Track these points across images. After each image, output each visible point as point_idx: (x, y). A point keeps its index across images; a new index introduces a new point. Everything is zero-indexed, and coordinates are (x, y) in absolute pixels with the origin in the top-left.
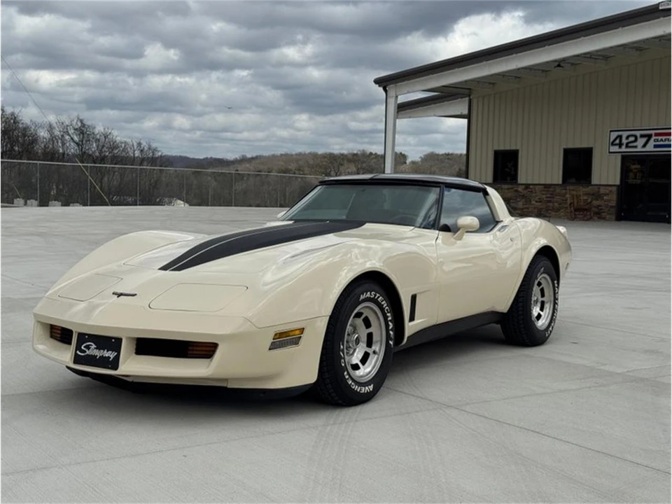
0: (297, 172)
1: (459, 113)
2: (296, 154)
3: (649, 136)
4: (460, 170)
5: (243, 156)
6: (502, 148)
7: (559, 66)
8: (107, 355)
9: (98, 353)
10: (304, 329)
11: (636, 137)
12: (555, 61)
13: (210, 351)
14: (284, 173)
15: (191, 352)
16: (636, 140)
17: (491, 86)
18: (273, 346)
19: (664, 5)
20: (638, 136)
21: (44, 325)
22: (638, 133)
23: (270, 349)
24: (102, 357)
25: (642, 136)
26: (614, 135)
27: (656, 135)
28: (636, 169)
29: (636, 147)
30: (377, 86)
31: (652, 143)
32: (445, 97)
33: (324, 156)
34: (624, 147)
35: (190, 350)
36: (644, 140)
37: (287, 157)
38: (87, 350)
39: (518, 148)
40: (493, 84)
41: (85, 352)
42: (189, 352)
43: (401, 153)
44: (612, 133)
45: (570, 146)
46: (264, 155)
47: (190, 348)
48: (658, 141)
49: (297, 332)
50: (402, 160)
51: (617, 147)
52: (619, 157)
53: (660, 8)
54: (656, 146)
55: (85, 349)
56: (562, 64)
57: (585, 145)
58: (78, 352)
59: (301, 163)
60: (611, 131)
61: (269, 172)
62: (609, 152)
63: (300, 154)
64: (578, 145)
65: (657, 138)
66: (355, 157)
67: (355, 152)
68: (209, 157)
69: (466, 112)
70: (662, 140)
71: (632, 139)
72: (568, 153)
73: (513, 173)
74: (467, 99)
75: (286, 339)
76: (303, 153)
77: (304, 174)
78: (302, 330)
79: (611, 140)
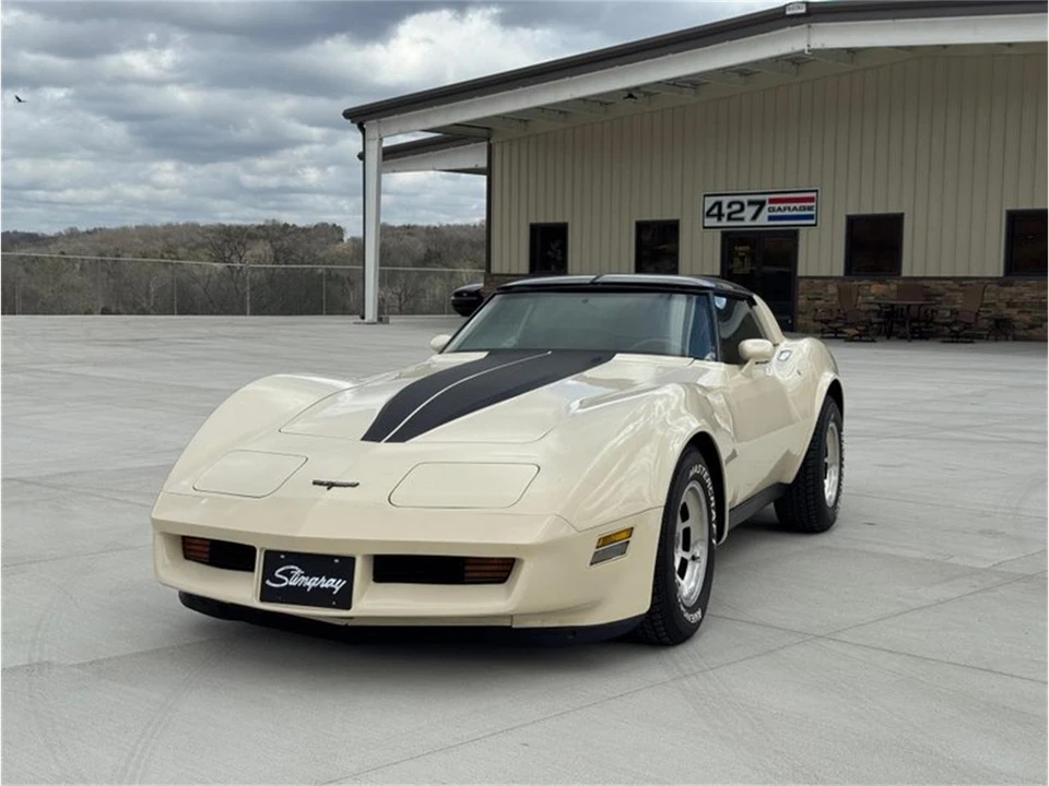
0: (166, 255)
1: (472, 166)
2: (164, 227)
3: (762, 204)
4: (429, 250)
5: (71, 229)
6: (541, 220)
7: (631, 96)
8: (327, 585)
9: (311, 583)
10: (632, 529)
11: (742, 204)
12: (627, 90)
13: (502, 571)
14: (144, 257)
15: (471, 575)
16: (742, 209)
17: (523, 124)
18: (597, 559)
19: (793, 9)
20: (746, 204)
21: (169, 537)
22: (745, 199)
23: (592, 564)
24: (317, 589)
25: (751, 203)
26: (710, 202)
27: (772, 201)
28: (742, 252)
29: (742, 219)
30: (349, 121)
31: (765, 213)
32: (454, 140)
33: (209, 229)
34: (724, 219)
35: (468, 571)
36: (753, 209)
37: (147, 233)
38: (286, 578)
39: (566, 220)
40: (525, 121)
41: (284, 581)
42: (467, 575)
43: (334, 225)
44: (707, 198)
45: (646, 218)
46: (108, 227)
47: (467, 568)
48: (774, 210)
49: (624, 535)
50: (337, 236)
51: (715, 219)
52: (718, 234)
53: (788, 13)
54: (770, 218)
55: (281, 577)
56: (635, 94)
57: (667, 216)
58: (268, 582)
59: (171, 240)
60: (705, 196)
61: (118, 256)
62: (704, 227)
63: (169, 227)
64: (656, 216)
65: (772, 205)
66: (261, 230)
67: (262, 223)
68: (11, 231)
69: (483, 164)
70: (779, 209)
71: (736, 207)
72: (641, 227)
73: (559, 258)
74: (485, 143)
75: (612, 546)
76: (174, 224)
77: (178, 259)
78: (630, 531)
79: (706, 210)
